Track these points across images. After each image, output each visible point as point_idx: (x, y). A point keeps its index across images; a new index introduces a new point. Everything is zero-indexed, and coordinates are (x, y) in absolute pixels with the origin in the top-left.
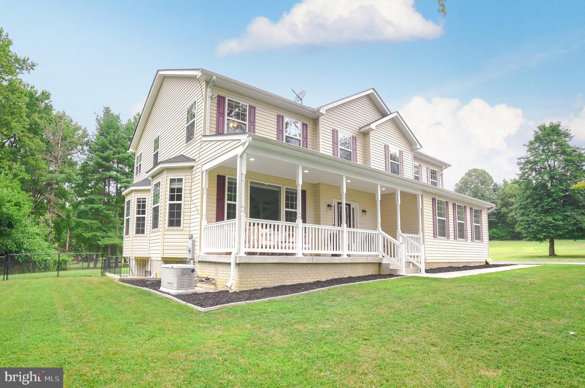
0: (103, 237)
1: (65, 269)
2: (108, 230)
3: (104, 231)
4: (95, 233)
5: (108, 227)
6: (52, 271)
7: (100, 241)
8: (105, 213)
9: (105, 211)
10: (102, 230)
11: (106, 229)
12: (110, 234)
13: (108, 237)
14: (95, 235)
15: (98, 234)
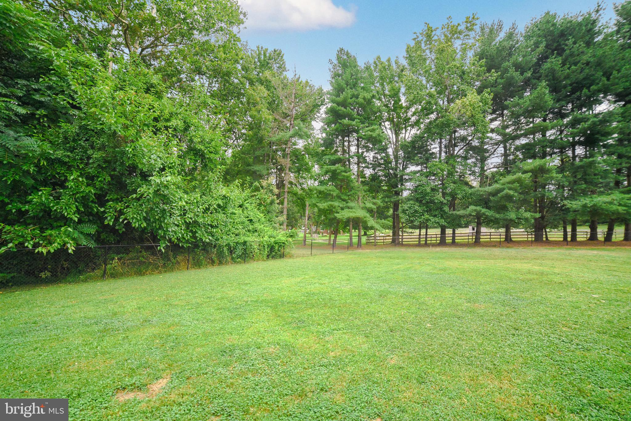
0: (342, 209)
1: (282, 256)
2: (349, 199)
3: (344, 200)
4: (332, 203)
5: (349, 195)
6: (258, 260)
7: (338, 213)
8: (344, 176)
9: (343, 174)
10: (341, 199)
11: (347, 198)
12: (351, 204)
13: (349, 208)
14: (331, 206)
15: (336, 204)
